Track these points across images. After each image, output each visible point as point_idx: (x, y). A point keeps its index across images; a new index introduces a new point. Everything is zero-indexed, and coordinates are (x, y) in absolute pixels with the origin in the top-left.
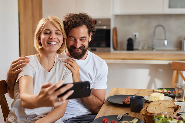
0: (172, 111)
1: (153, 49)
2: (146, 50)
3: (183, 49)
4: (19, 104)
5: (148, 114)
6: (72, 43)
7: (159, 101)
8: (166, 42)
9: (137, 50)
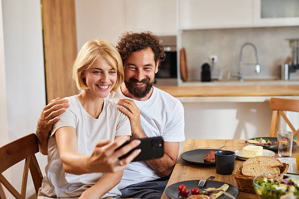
0: (277, 171)
1: (239, 78)
2: (230, 80)
3: (282, 77)
4: (56, 167)
5: (244, 178)
6: (131, 73)
7: (257, 157)
8: (258, 68)
9: (217, 80)
